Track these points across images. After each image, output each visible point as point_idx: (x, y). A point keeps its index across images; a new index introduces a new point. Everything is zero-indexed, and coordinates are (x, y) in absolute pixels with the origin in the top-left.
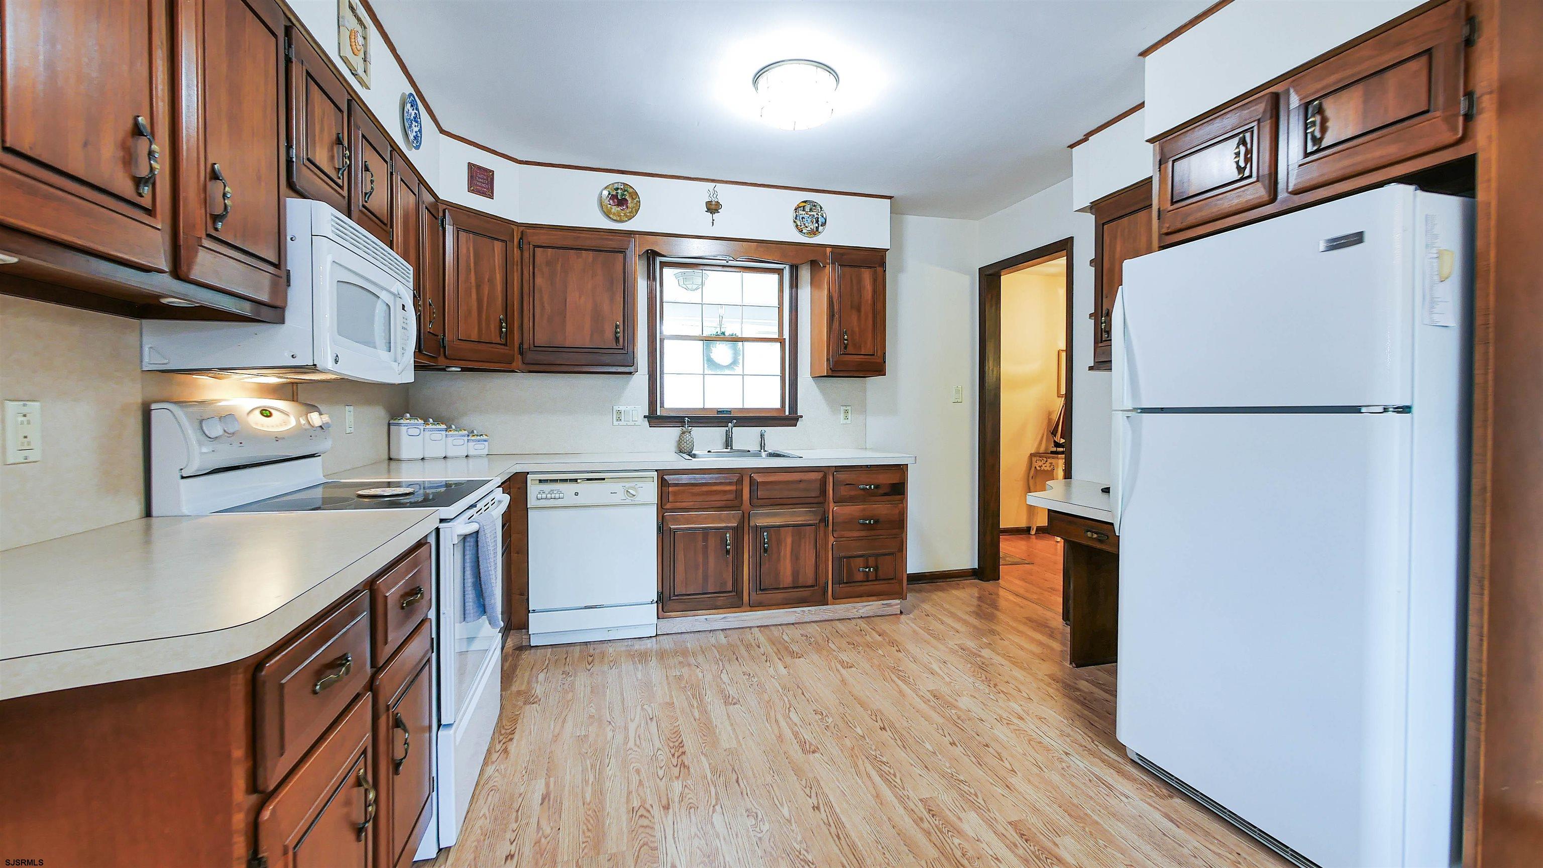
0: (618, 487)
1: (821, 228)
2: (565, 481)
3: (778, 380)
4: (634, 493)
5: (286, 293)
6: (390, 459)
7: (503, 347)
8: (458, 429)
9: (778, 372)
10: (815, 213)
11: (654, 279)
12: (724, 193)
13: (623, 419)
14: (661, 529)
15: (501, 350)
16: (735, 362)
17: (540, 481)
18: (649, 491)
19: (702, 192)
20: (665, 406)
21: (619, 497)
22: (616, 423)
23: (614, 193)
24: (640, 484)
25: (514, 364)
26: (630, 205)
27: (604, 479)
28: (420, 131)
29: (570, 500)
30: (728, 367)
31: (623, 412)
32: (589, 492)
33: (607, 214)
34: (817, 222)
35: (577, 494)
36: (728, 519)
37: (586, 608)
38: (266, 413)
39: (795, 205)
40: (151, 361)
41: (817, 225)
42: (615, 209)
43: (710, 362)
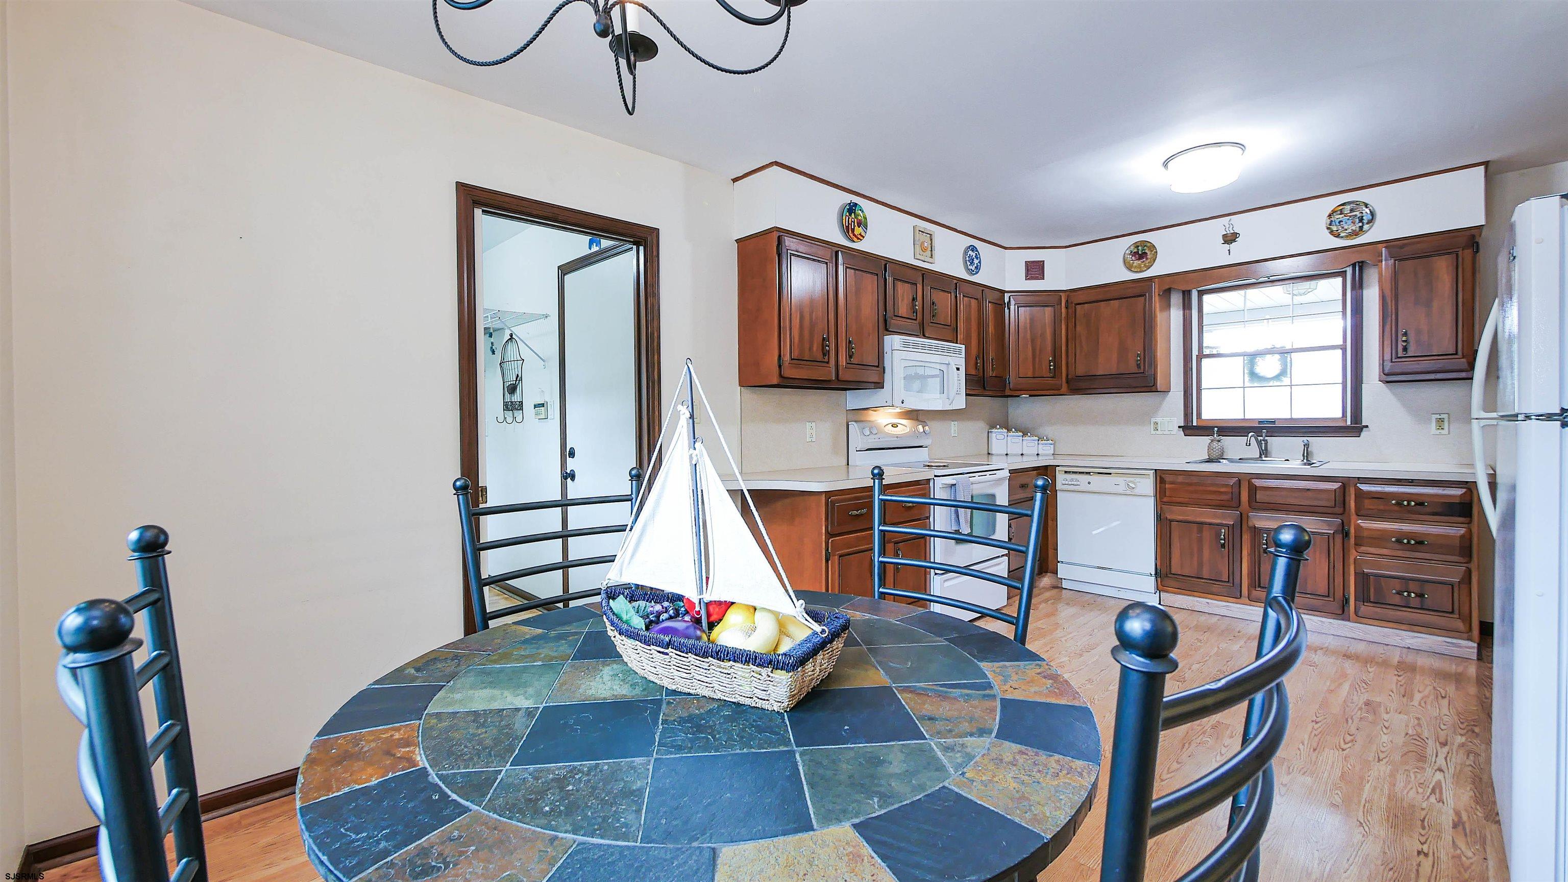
0: (1121, 480)
1: (1366, 227)
2: (1083, 473)
3: (1339, 388)
4: (1134, 486)
5: (884, 377)
6: (989, 454)
7: (1051, 379)
8: (1032, 435)
9: (1340, 380)
10: (1357, 213)
11: (1190, 308)
12: (1239, 223)
13: (1159, 429)
14: (1160, 519)
15: (1051, 381)
16: (1283, 373)
17: (1066, 472)
18: (1147, 485)
19: (1219, 227)
20: (1203, 418)
21: (1121, 489)
22: (1153, 432)
23: (1136, 250)
24: (1138, 480)
25: (1062, 390)
26: (1149, 257)
27: (1110, 474)
28: (980, 262)
29: (1084, 486)
30: (1277, 377)
31: (1159, 423)
32: (1097, 482)
33: (1129, 268)
34: (1361, 220)
35: (1089, 483)
36: (1224, 517)
37: (1098, 568)
38: (894, 426)
39: (1329, 211)
40: (850, 406)
41: (1360, 224)
42: (1136, 263)
43: (1253, 375)
